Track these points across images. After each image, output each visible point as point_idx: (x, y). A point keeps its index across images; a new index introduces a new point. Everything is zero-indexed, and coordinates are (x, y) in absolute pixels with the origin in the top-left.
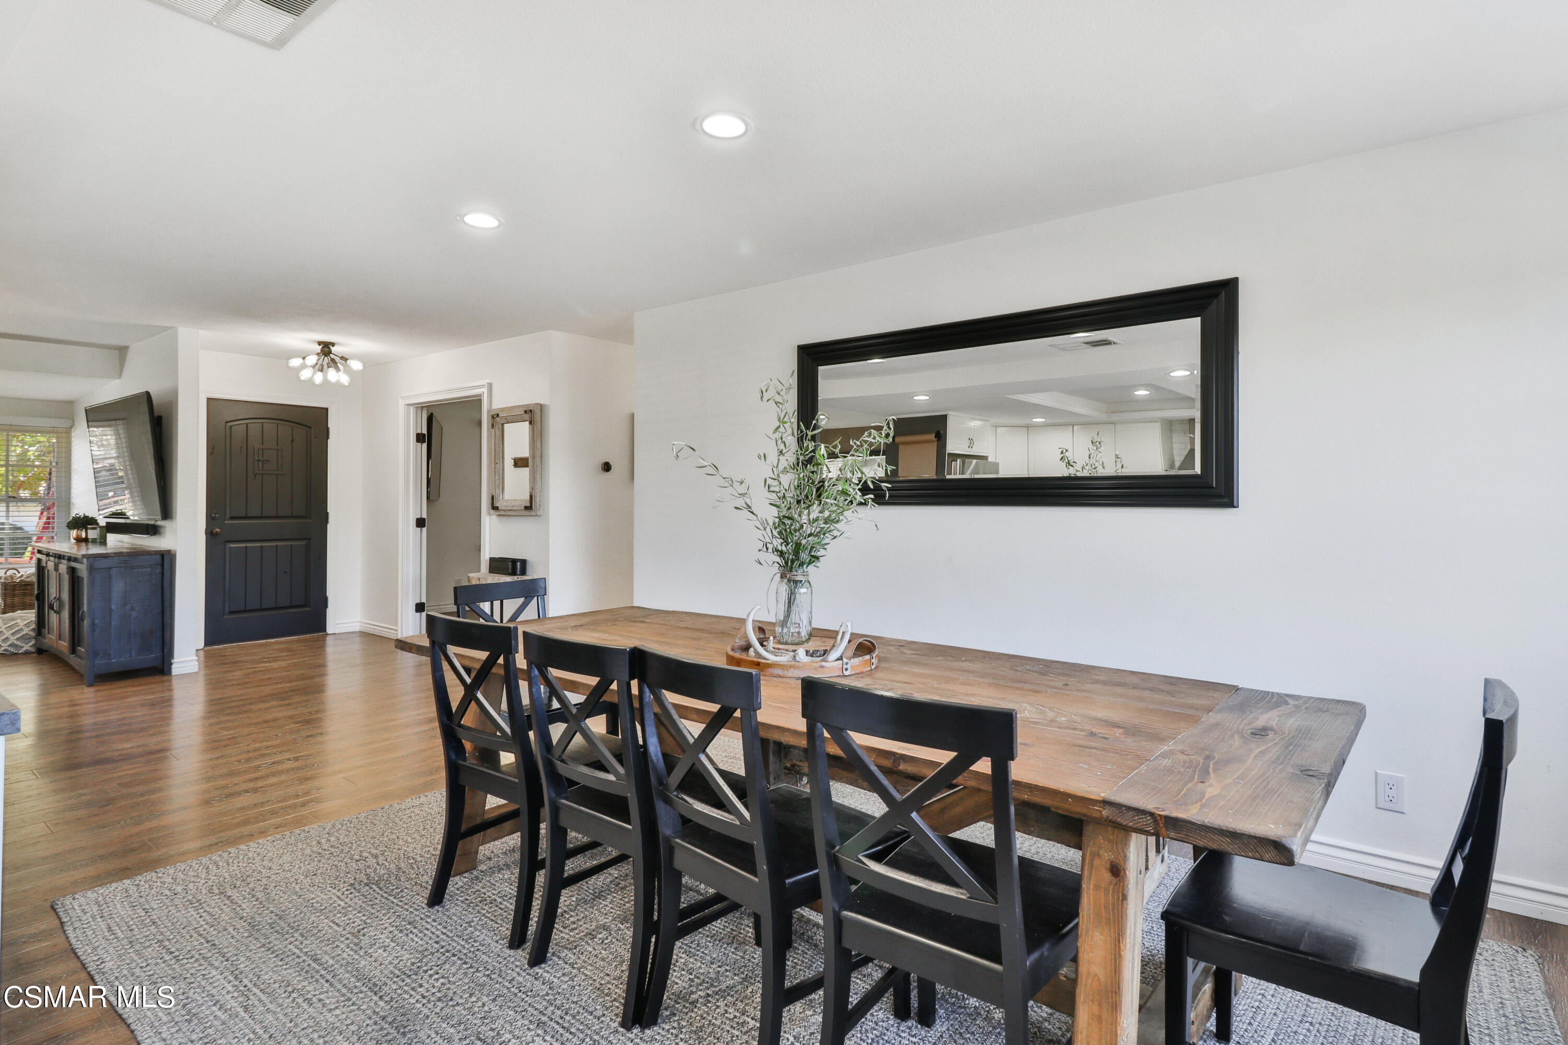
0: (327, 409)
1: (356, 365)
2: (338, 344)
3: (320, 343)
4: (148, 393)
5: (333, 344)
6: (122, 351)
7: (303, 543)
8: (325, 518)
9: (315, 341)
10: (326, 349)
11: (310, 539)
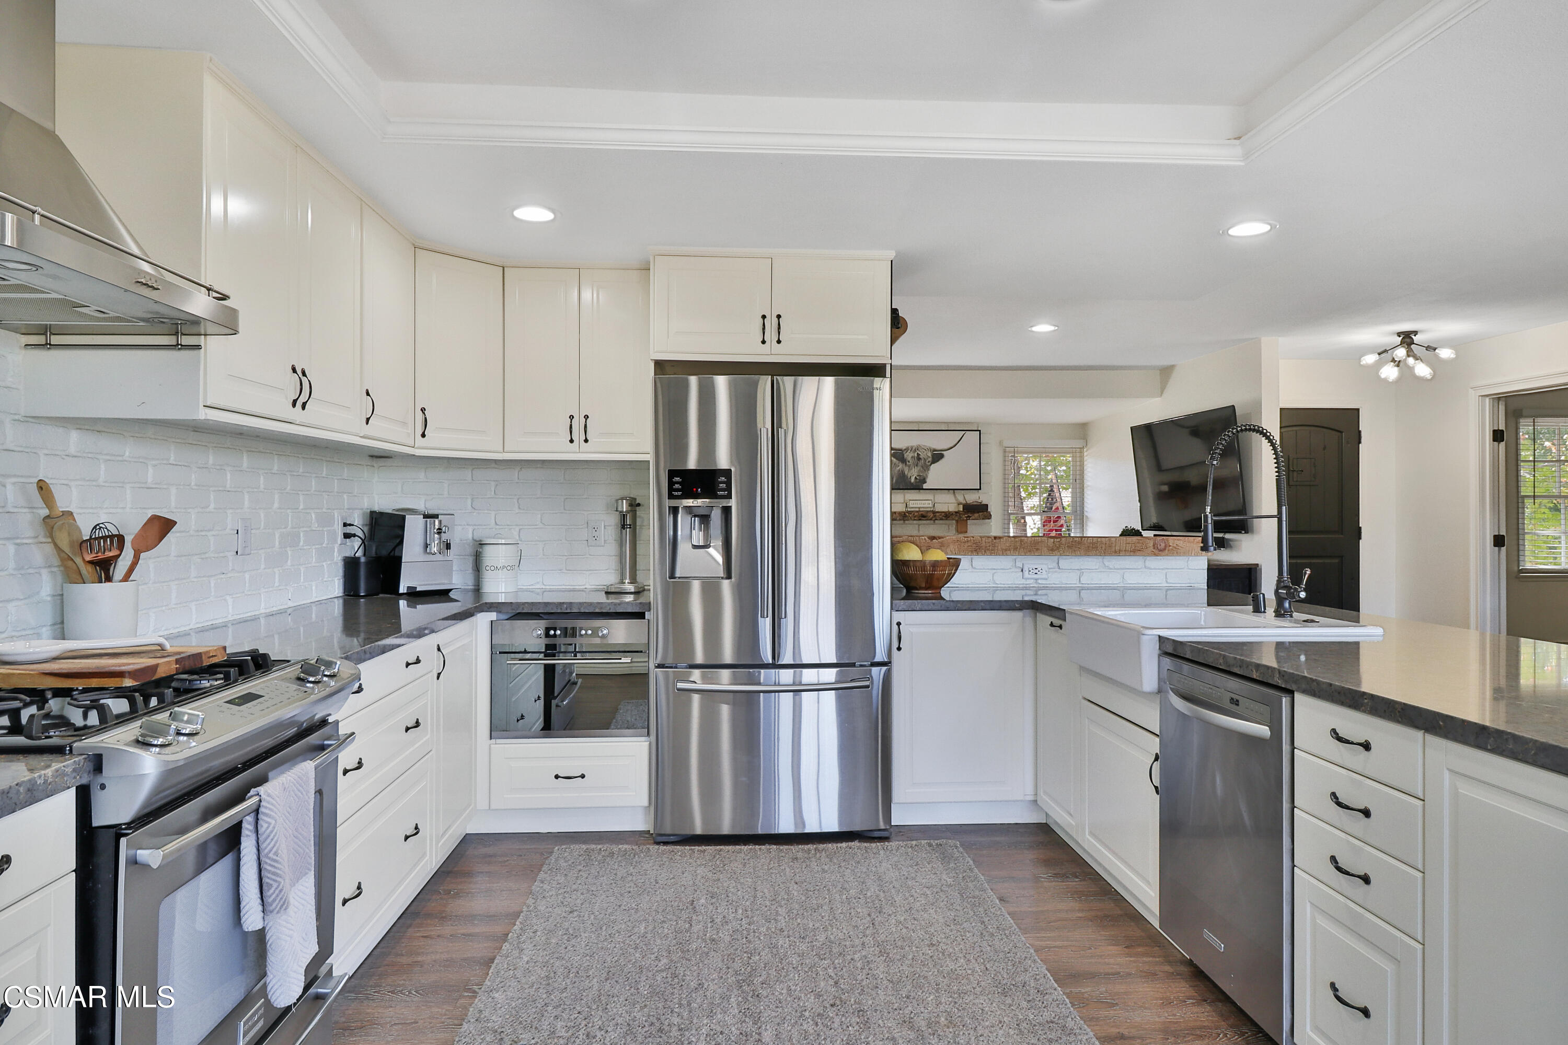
0: (1358, 410)
1: (1445, 353)
2: (1422, 331)
3: (1399, 334)
4: (1233, 406)
5: (1416, 333)
6: (1166, 372)
7: (1336, 561)
8: (1357, 533)
9: (1394, 334)
10: (1408, 340)
11: (1342, 557)
